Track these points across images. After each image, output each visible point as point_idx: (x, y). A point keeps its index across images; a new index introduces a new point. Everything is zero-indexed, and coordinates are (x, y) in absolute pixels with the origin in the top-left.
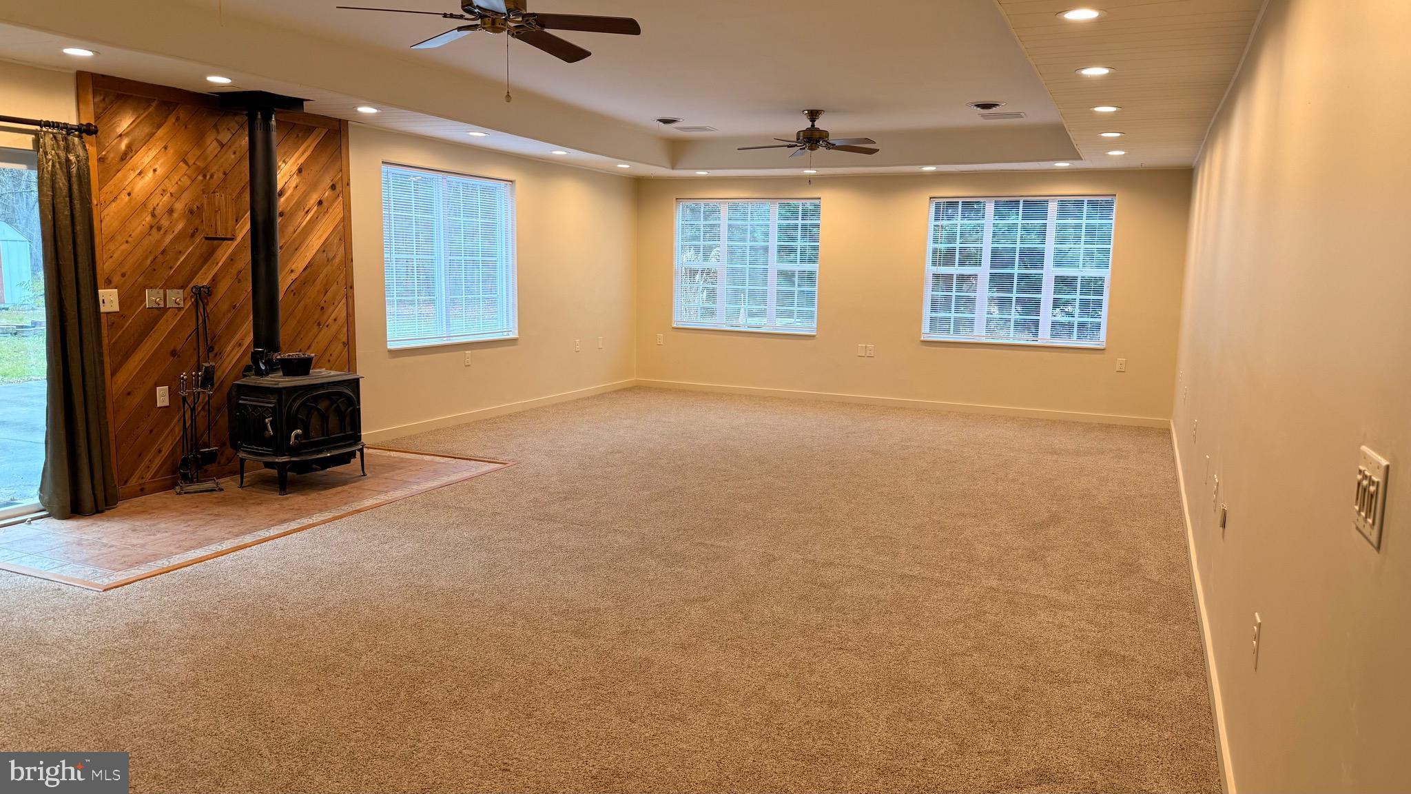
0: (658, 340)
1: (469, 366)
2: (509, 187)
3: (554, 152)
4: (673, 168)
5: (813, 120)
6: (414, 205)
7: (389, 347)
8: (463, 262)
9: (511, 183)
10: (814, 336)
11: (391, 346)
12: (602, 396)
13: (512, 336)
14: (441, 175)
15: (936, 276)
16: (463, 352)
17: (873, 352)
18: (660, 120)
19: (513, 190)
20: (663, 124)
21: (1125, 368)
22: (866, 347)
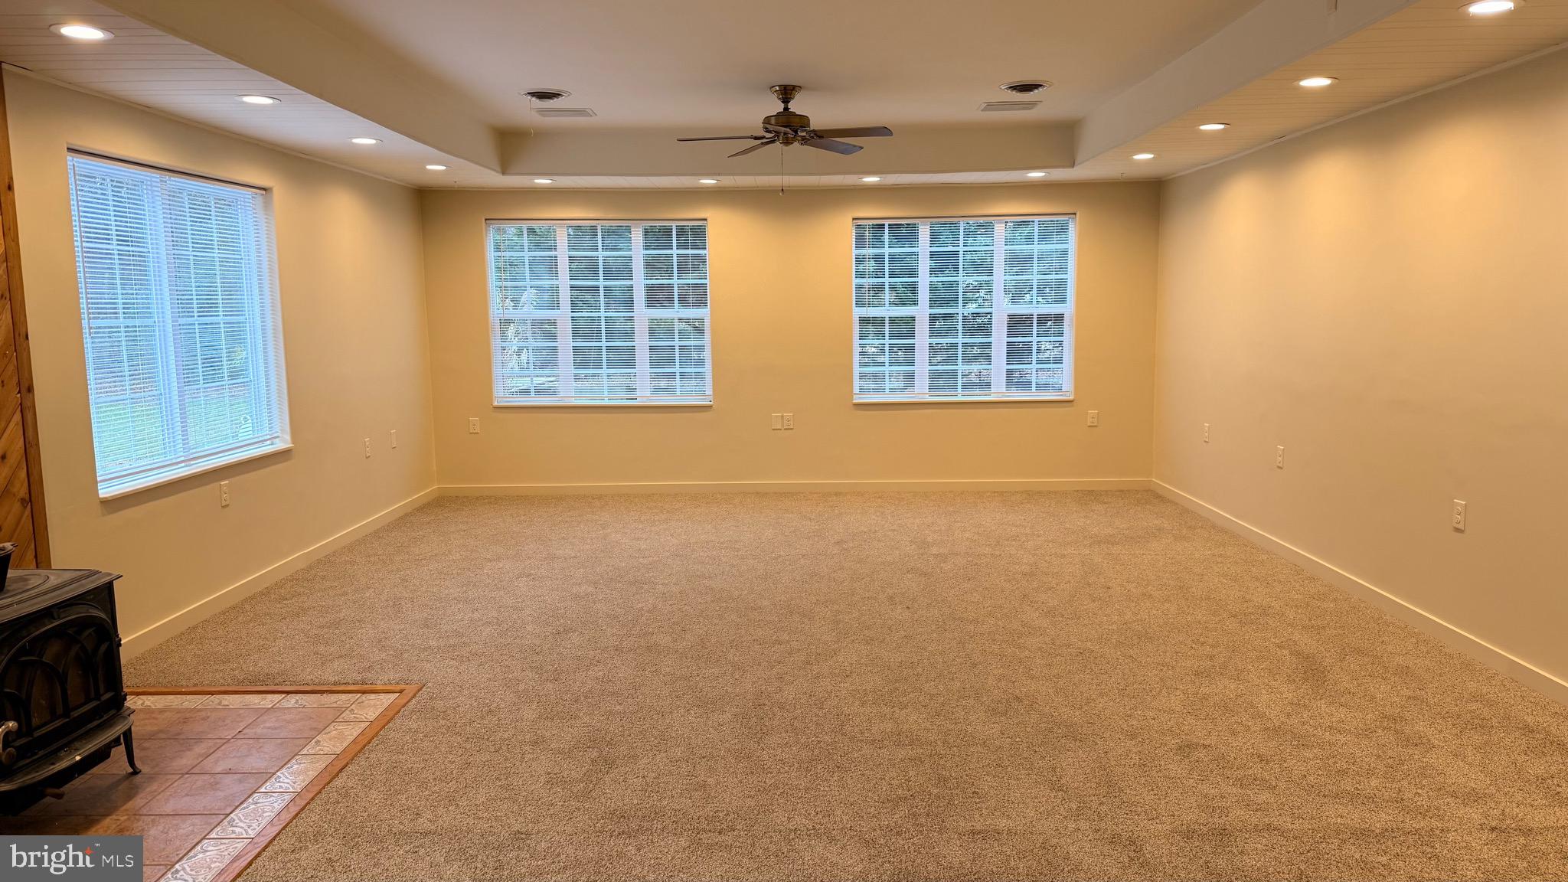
0: (471, 426)
1: (227, 506)
2: (259, 200)
3: (357, 141)
4: (504, 173)
5: (786, 101)
6: (114, 228)
7: (101, 496)
8: (197, 327)
9: (264, 192)
10: (711, 406)
11: (105, 491)
12: (403, 521)
13: (280, 445)
14: (155, 175)
15: (864, 321)
16: (216, 485)
17: (791, 422)
18: (533, 94)
19: (267, 205)
20: (538, 101)
21: (1098, 423)
22: (782, 416)
